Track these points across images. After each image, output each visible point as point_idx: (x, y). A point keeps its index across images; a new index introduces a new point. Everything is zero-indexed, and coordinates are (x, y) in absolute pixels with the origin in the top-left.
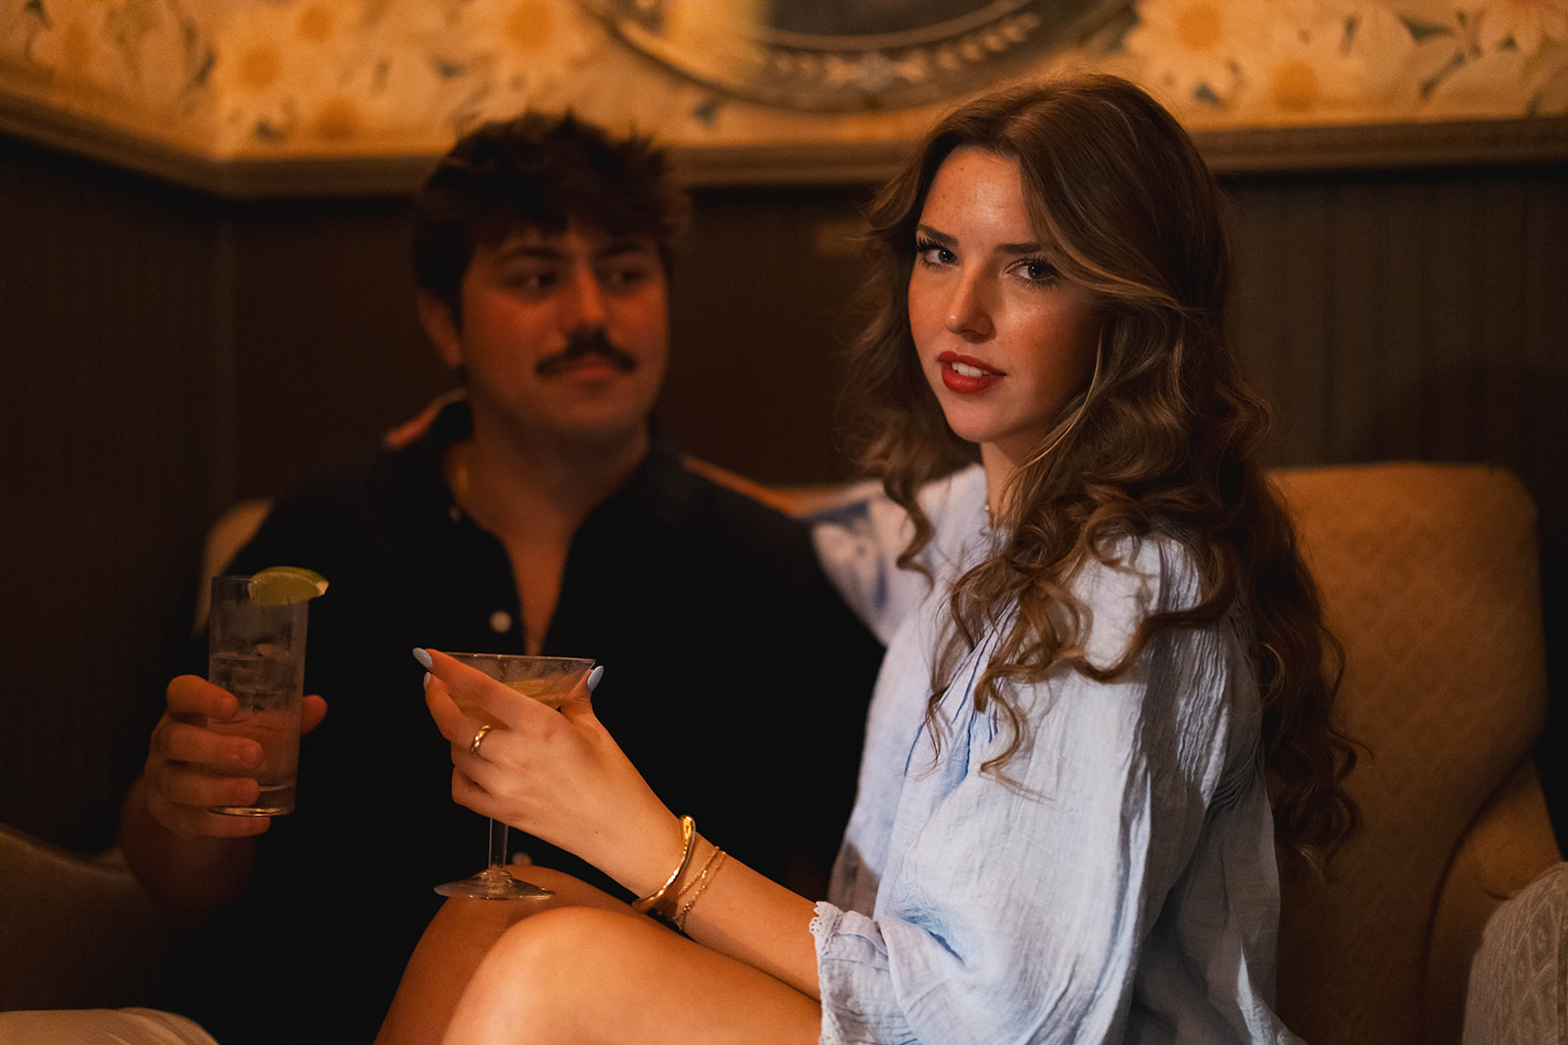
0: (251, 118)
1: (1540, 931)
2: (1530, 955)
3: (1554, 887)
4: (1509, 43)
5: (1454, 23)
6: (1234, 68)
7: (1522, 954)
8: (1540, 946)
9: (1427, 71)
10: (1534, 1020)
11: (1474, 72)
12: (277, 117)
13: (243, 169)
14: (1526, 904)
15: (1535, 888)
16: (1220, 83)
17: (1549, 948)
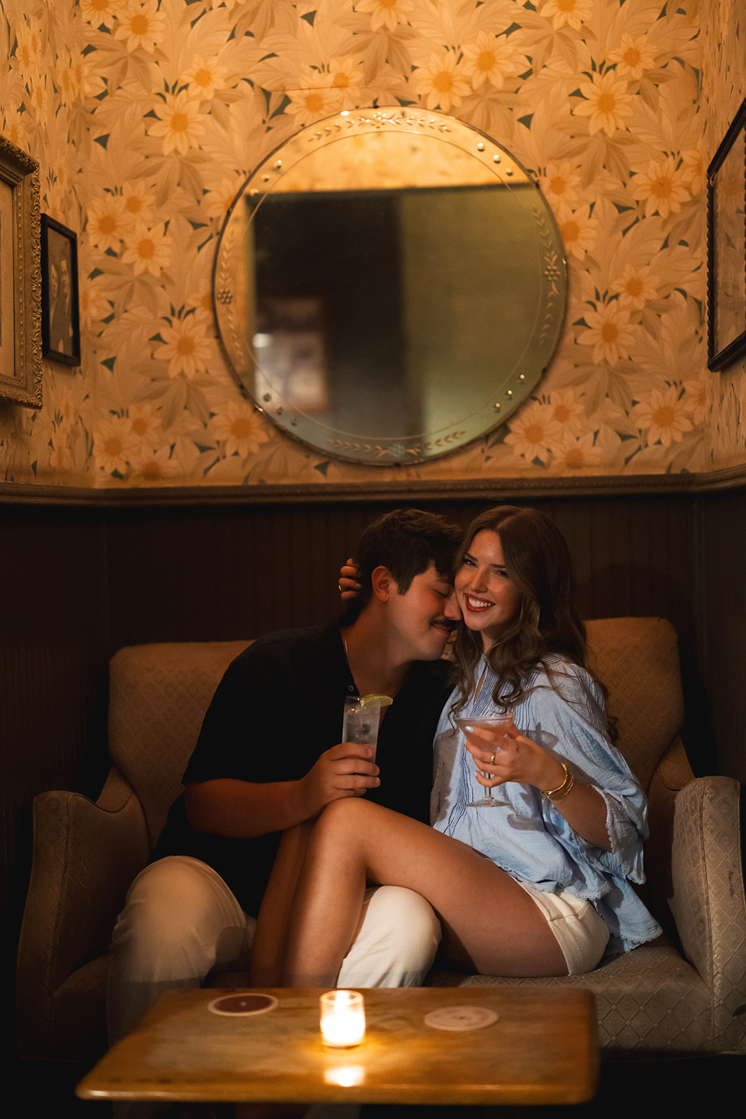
0: (109, 470)
1: (693, 802)
2: (689, 811)
3: (697, 787)
4: (659, 442)
5: (637, 434)
6: (549, 450)
7: (687, 811)
8: (693, 808)
9: (628, 454)
10: (692, 833)
11: (645, 454)
12: (122, 470)
13: (108, 494)
14: (686, 793)
15: (689, 787)
16: (544, 457)
17: (696, 808)
